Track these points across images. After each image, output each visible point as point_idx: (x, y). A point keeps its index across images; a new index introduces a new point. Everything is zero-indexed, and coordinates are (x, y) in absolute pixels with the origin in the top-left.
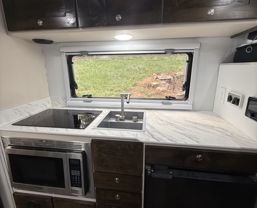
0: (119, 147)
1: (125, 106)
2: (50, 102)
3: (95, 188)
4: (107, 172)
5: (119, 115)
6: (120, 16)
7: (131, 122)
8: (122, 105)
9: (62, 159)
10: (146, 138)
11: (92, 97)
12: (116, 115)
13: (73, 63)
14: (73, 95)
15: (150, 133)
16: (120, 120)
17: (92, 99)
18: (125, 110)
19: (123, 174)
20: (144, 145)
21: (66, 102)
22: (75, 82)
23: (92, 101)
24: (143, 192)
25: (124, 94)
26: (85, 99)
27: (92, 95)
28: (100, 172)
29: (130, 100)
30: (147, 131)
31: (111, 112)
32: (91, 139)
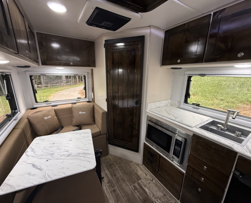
0: (214, 146)
1: (230, 120)
2: (170, 103)
3: (187, 164)
4: (198, 158)
5: (221, 126)
6: (243, 53)
7: (233, 135)
8: (227, 118)
9: (172, 137)
10: (242, 150)
11: (200, 105)
12: (218, 125)
13: (191, 81)
14: (186, 101)
15: (249, 149)
16: (221, 130)
17: (199, 107)
18: (229, 124)
19: (211, 166)
20: (238, 155)
21: (180, 105)
22: (189, 93)
23: (199, 109)
24: (226, 190)
25: (232, 110)
26: (194, 106)
27: (200, 104)
28: (193, 156)
29: (237, 116)
30: (246, 147)
31: (213, 121)
32: (193, 133)
